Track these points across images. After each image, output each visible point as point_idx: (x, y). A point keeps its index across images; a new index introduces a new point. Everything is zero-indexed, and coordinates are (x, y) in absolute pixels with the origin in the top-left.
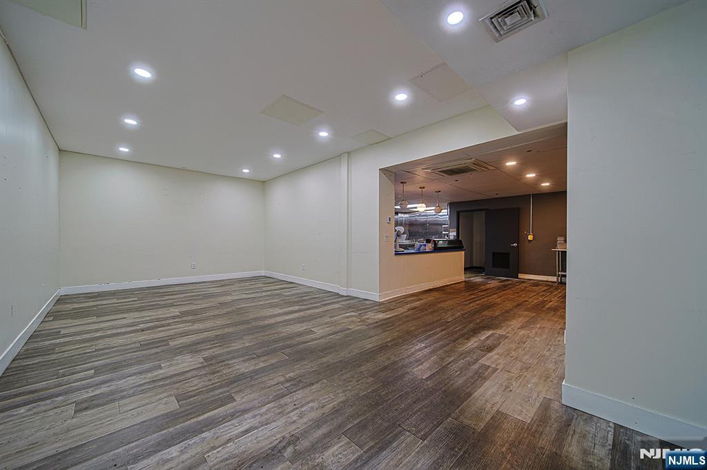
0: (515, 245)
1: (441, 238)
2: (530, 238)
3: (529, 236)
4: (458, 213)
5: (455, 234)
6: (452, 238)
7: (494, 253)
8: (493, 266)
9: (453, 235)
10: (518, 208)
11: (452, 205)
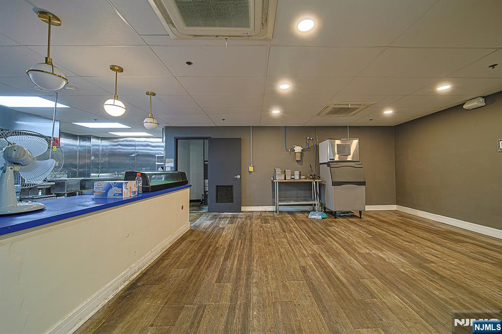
0: (239, 177)
1: (154, 170)
2: (251, 169)
3: (250, 168)
4: (177, 140)
5: (172, 165)
6: (168, 169)
7: (217, 187)
8: (217, 201)
9: (169, 165)
10: (240, 138)
11: (168, 130)
